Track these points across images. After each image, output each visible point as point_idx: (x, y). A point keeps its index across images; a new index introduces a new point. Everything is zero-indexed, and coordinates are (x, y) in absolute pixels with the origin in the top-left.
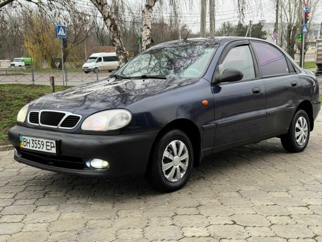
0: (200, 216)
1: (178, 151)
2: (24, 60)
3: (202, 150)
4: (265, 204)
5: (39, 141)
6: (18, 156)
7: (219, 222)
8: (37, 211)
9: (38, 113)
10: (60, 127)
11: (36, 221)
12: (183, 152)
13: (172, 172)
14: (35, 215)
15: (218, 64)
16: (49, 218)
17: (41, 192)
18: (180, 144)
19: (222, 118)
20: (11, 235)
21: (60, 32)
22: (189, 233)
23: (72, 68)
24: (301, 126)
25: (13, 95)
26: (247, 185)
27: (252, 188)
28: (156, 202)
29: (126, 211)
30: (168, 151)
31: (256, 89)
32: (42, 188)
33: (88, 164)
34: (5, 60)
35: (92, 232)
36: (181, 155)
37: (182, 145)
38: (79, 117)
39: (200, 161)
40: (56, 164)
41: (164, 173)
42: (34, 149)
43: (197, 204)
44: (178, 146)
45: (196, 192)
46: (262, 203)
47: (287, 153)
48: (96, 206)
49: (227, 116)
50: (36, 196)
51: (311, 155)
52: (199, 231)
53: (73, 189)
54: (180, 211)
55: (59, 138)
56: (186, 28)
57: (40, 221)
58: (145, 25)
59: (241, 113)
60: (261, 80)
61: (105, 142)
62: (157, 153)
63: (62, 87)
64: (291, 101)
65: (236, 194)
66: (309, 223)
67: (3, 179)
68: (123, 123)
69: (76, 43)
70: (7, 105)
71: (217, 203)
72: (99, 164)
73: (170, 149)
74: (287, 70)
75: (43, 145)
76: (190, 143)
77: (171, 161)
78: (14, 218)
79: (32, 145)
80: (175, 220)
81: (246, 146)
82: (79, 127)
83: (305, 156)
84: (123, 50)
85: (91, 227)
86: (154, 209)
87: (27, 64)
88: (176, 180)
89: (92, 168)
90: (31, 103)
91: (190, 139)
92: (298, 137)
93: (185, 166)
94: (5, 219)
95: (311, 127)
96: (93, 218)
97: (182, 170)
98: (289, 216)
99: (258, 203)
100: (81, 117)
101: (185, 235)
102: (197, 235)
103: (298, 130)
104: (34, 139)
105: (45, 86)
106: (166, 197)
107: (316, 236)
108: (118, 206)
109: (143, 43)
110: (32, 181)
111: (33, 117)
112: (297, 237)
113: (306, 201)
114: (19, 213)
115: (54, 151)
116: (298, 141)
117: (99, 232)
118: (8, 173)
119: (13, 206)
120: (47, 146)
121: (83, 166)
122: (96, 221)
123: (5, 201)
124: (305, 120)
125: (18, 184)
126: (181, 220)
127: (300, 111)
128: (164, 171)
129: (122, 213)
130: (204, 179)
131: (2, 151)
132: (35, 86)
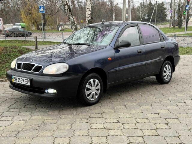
0: (102, 118)
1: (94, 85)
2: (21, 25)
3: (108, 84)
4: (137, 112)
5: (21, 79)
6: (11, 86)
7: (110, 121)
8: (20, 115)
9: (21, 64)
10: (32, 72)
11: (19, 120)
12: (97, 85)
13: (91, 95)
14: (19, 116)
15: (118, 37)
16: (25, 118)
17: (23, 105)
18: (95, 81)
19: (119, 67)
20: (5, 127)
21: (41, 9)
22: (94, 127)
23: (49, 29)
24: (167, 70)
25: (11, 50)
26: (131, 102)
27: (134, 104)
28: (81, 111)
29: (65, 115)
30: (89, 84)
31: (140, 51)
32: (24, 103)
33: (46, 91)
34: (10, 25)
35: (46, 125)
36: (96, 87)
37: (97, 81)
38: (42, 67)
39: (107, 89)
40: (30, 91)
41: (87, 96)
42: (19, 83)
43: (102, 112)
44: (94, 81)
45: (103, 106)
46: (136, 112)
47: (159, 84)
48: (50, 112)
49: (123, 66)
50: (21, 107)
51: (171, 86)
52: (99, 126)
53: (40, 103)
54: (93, 116)
55: (31, 77)
56: (118, 5)
57: (21, 120)
58: (88, 8)
59: (131, 64)
60: (143, 45)
61: (54, 80)
62: (82, 86)
63: (43, 42)
64: (160, 57)
65: (123, 107)
66: (156, 122)
67: (4, 97)
68: (65, 70)
69: (52, 15)
70: (8, 56)
71: (113, 112)
72: (52, 91)
73: (90, 83)
74: (159, 39)
75: (23, 81)
76: (102, 80)
77: (90, 89)
78: (8, 118)
79: (18, 80)
80: (88, 120)
81: (138, 80)
82: (41, 72)
83: (168, 86)
84: (75, 23)
85: (46, 123)
86: (80, 115)
87: (23, 27)
88: (93, 99)
89: (48, 93)
90: (18, 58)
91: (101, 78)
92: (165, 76)
93: (98, 92)
94: (3, 119)
95: (173, 70)
96: (48, 118)
97: (96, 94)
98: (147, 118)
99: (133, 112)
100: (43, 66)
101: (92, 127)
102: (98, 127)
103: (165, 72)
104: (19, 78)
105: (32, 41)
106: (87, 108)
107: (156, 129)
108: (61, 113)
109: (87, 19)
110: (19, 99)
111: (19, 66)
112: (147, 129)
113: (159, 111)
114: (10, 116)
115: (29, 84)
116: (165, 78)
117: (49, 126)
118: (7, 94)
119: (8, 112)
120: (25, 81)
121: (44, 92)
122: (49, 120)
123: (4, 109)
124: (169, 66)
125: (11, 100)
126: (92, 120)
127: (166, 62)
128: (86, 95)
129: (63, 116)
130: (110, 99)
131: (5, 81)
132: (27, 41)
